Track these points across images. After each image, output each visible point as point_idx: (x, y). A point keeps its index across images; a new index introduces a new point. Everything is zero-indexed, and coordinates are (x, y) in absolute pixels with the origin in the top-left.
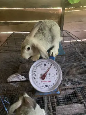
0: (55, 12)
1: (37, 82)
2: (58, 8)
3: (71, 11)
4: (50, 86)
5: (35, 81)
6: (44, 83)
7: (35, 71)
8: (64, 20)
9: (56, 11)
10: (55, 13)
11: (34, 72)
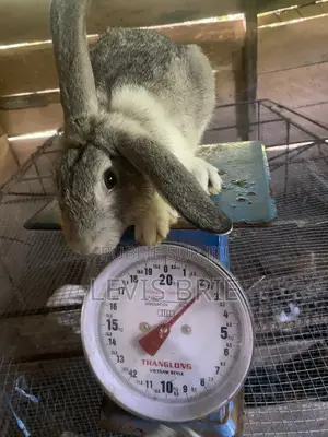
0: (217, 36)
1: (121, 359)
2: (231, 17)
3: (283, 24)
4: (185, 388)
5: (113, 352)
6: (154, 367)
7: (114, 307)
8: (259, 63)
9: (224, 28)
10: (221, 37)
11: (107, 309)
